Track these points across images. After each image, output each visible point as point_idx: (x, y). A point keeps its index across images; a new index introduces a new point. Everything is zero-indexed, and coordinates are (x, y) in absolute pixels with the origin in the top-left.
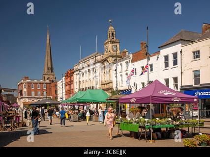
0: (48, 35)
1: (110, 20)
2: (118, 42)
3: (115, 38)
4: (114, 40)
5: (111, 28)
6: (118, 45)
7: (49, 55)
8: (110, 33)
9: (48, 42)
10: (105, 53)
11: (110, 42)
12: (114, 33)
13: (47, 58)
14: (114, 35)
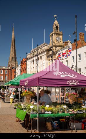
0: (13, 32)
1: (55, 16)
2: (61, 34)
3: (59, 31)
4: (58, 32)
5: (56, 23)
6: (61, 37)
7: (14, 47)
8: (55, 26)
9: (13, 37)
10: (51, 44)
11: (55, 34)
12: (58, 26)
13: (12, 50)
14: (58, 28)
